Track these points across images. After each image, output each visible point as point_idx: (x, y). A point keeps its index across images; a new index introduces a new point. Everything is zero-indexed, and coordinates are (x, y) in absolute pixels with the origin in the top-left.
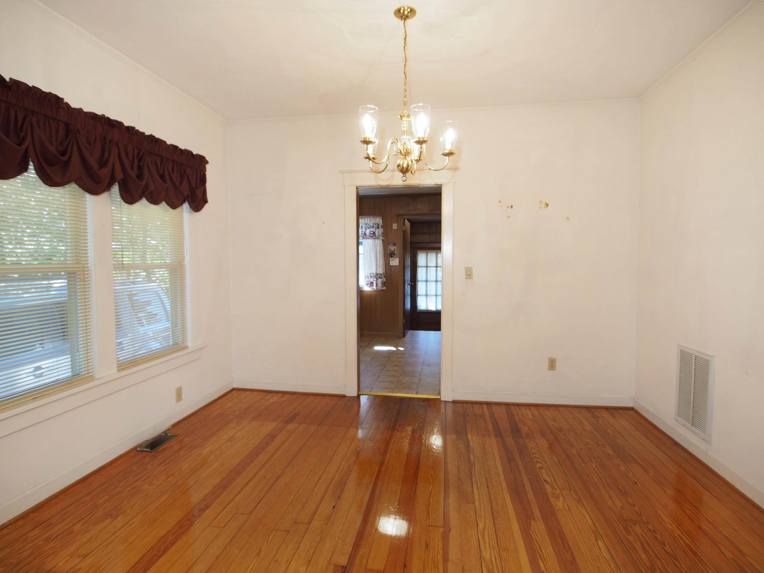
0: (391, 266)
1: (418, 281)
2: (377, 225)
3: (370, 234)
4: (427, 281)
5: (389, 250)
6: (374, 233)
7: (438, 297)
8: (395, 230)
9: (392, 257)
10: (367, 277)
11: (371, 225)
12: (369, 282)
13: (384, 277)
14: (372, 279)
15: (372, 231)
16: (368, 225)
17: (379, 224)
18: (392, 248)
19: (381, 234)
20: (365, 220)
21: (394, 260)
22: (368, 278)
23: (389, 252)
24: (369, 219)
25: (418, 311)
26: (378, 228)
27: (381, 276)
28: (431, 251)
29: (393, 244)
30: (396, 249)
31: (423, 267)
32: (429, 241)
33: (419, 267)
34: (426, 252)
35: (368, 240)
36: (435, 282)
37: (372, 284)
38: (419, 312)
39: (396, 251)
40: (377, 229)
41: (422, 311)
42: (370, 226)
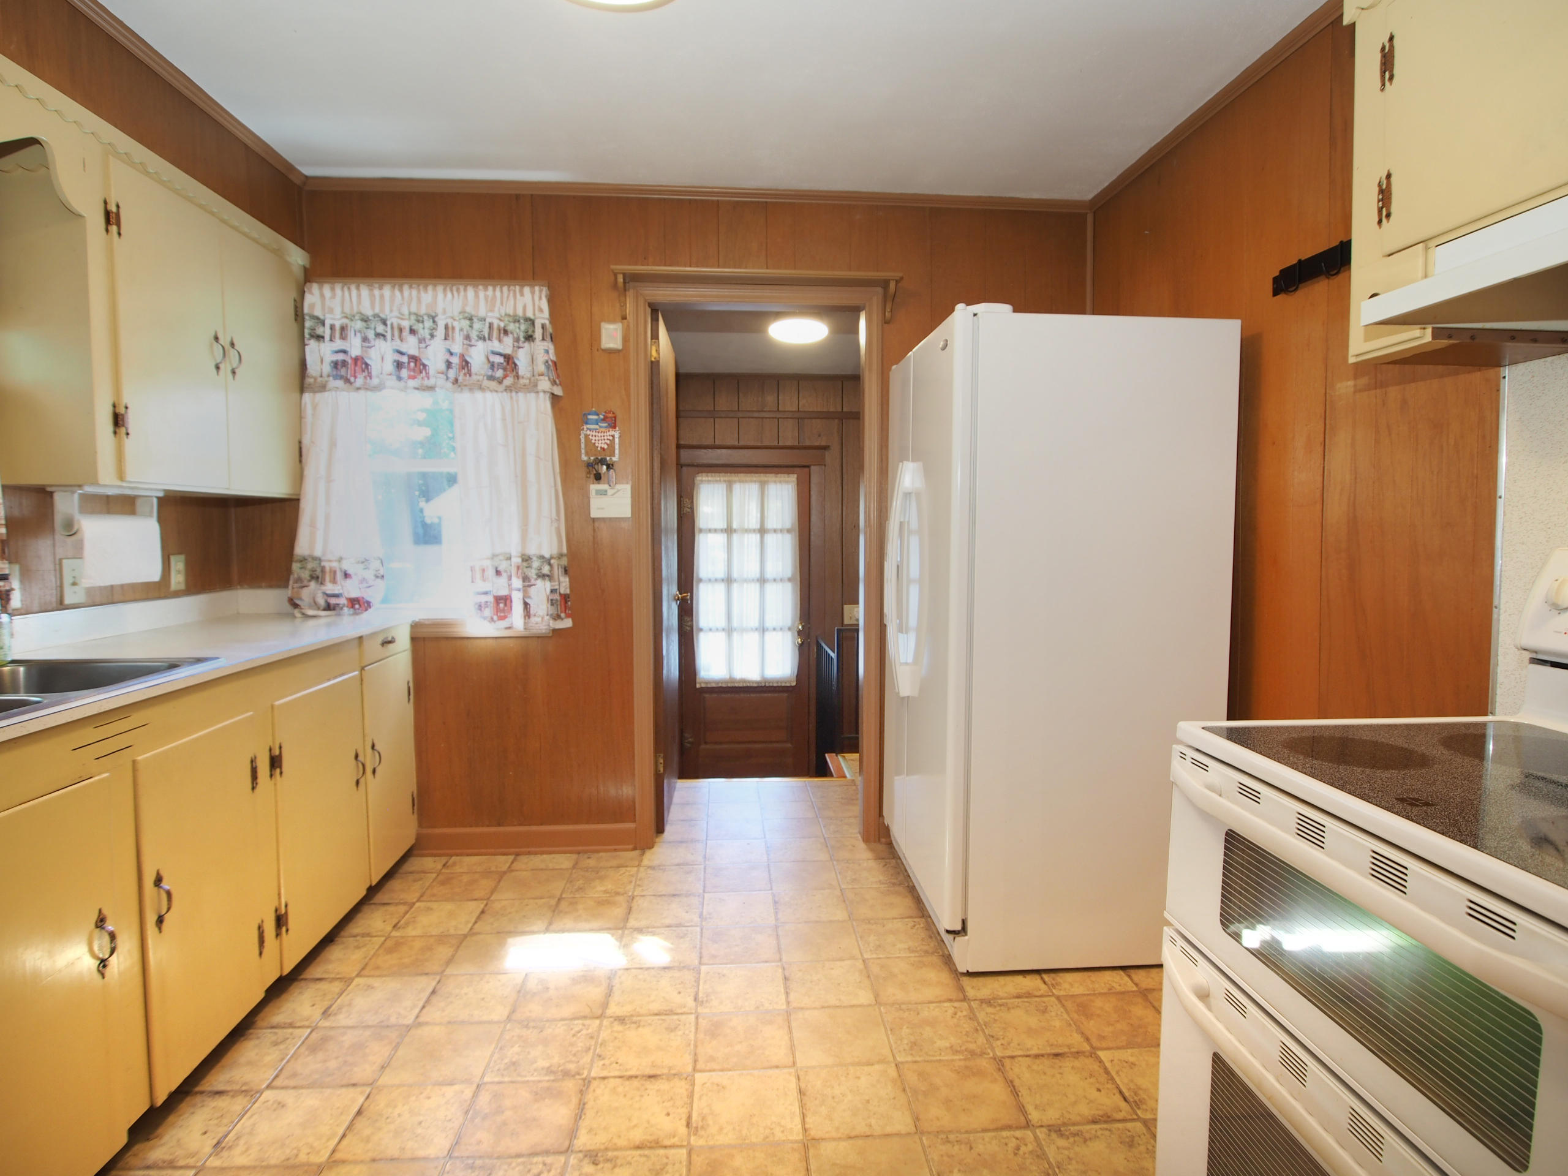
0: (594, 520)
1: (700, 580)
2: (523, 327)
3: (492, 366)
4: (729, 581)
5: (583, 446)
6: (509, 361)
7: (767, 634)
8: (611, 352)
9: (598, 477)
10: (478, 575)
11: (496, 322)
12: (490, 599)
13: (561, 571)
14: (503, 580)
15: (500, 354)
16: (477, 325)
17: (532, 322)
18: (599, 436)
19: (542, 368)
20: (466, 297)
21: (610, 492)
22: (484, 579)
23: (584, 458)
24: (482, 294)
25: (700, 683)
26: (529, 338)
27: (546, 570)
28: (742, 476)
29: (602, 417)
30: (617, 440)
31: (716, 531)
32: (736, 443)
33: (701, 531)
34: (726, 479)
35: (479, 395)
36: (758, 585)
37: (502, 605)
38: (702, 688)
39: (617, 452)
40: (526, 345)
41: (714, 685)
42: (491, 326)
